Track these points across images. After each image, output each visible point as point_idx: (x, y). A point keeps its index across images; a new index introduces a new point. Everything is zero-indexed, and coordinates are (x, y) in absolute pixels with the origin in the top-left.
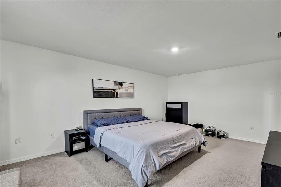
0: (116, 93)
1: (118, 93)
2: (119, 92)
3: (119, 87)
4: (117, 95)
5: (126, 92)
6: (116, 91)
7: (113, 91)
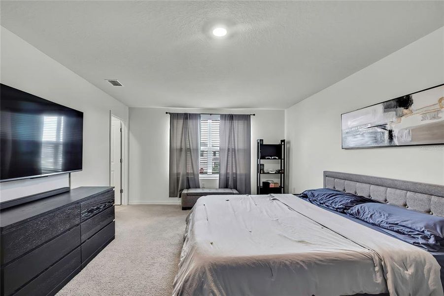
0: (387, 133)
1: (395, 133)
2: (397, 128)
3: (400, 114)
4: (391, 137)
5: (428, 122)
6: (388, 128)
7: (379, 130)
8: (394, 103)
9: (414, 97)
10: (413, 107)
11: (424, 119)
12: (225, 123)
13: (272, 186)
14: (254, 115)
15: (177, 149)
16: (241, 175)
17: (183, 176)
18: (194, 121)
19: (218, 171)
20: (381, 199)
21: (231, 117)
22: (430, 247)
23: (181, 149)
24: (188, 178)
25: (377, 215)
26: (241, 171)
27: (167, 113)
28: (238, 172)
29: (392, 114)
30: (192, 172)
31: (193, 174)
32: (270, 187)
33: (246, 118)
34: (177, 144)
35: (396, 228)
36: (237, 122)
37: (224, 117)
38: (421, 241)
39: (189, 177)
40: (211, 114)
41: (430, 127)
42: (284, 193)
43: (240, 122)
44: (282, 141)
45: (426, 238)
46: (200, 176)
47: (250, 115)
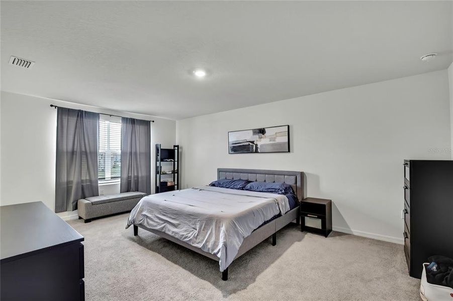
0: (254, 146)
1: (259, 146)
2: (259, 144)
3: (260, 137)
4: (257, 148)
5: (271, 142)
6: (255, 143)
7: (251, 144)
8: (258, 131)
9: (266, 130)
10: (265, 134)
11: (270, 141)
12: (127, 126)
13: (169, 184)
14: (153, 121)
15: (67, 152)
16: (142, 177)
17: (78, 184)
18: (91, 121)
19: (120, 176)
20: (254, 180)
21: (133, 121)
22: (283, 194)
23: (73, 153)
24: (82, 186)
25: (260, 187)
26: (142, 173)
27: (52, 106)
28: (140, 175)
29: (257, 136)
30: (88, 178)
31: (90, 181)
32: (168, 185)
33: (147, 124)
34: (68, 146)
35: (270, 190)
36: (138, 126)
37: (125, 120)
38: (280, 192)
39: (84, 184)
40: (111, 116)
41: (272, 145)
42: (178, 189)
43: (141, 126)
44: (175, 146)
45: (281, 191)
46: (99, 182)
47: (150, 122)
